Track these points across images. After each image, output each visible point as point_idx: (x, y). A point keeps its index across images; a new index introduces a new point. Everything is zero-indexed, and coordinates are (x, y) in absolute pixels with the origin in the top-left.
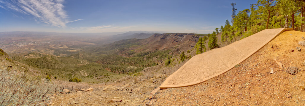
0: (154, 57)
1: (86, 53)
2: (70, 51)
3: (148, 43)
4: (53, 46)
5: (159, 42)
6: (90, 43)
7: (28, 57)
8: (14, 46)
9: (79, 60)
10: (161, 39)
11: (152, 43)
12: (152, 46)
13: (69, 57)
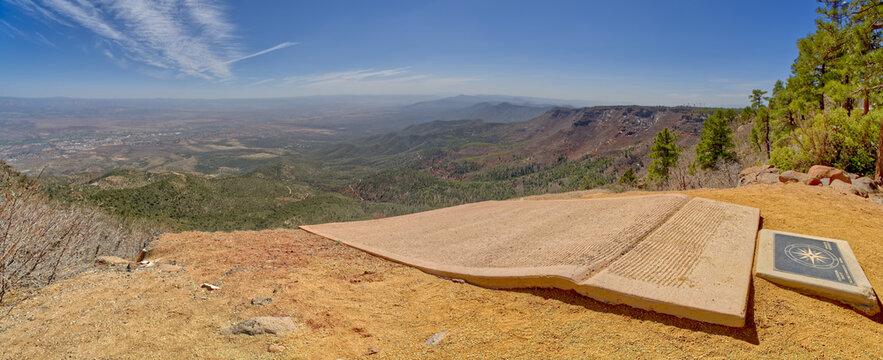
0: (551, 181)
1: (306, 162)
2: (252, 156)
3: (530, 137)
4: (194, 145)
5: (570, 133)
6: (317, 131)
7: (105, 187)
8: (45, 150)
9: (281, 185)
10: (576, 125)
11: (545, 137)
12: (543, 147)
13: (249, 175)
